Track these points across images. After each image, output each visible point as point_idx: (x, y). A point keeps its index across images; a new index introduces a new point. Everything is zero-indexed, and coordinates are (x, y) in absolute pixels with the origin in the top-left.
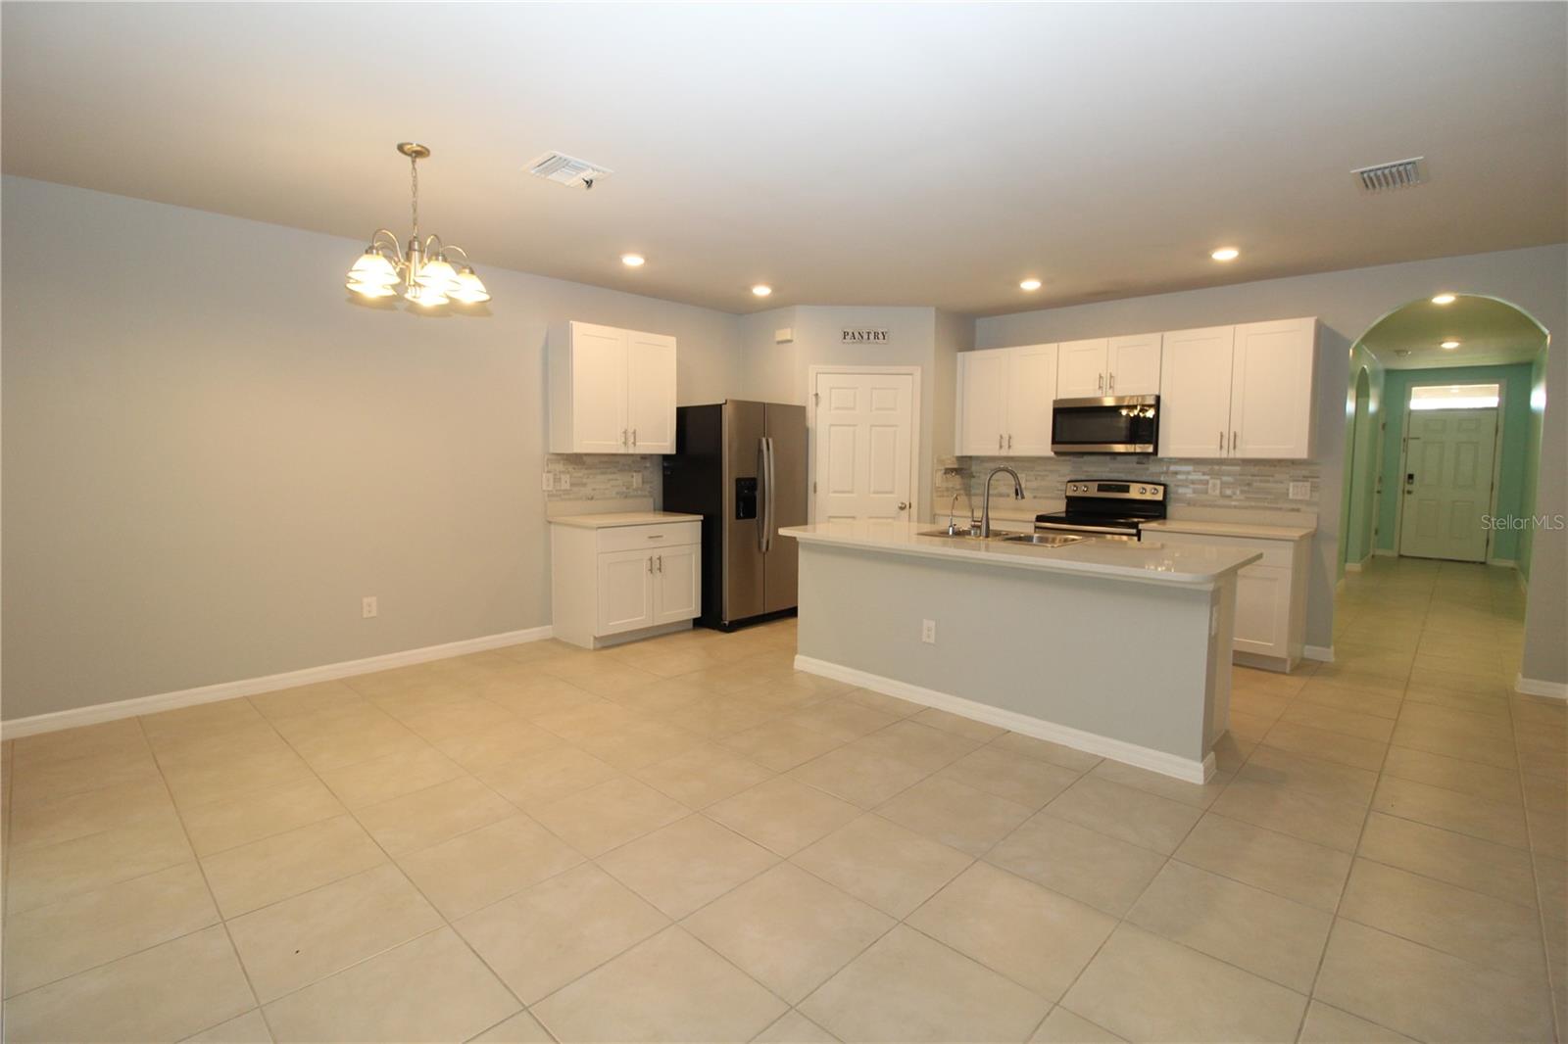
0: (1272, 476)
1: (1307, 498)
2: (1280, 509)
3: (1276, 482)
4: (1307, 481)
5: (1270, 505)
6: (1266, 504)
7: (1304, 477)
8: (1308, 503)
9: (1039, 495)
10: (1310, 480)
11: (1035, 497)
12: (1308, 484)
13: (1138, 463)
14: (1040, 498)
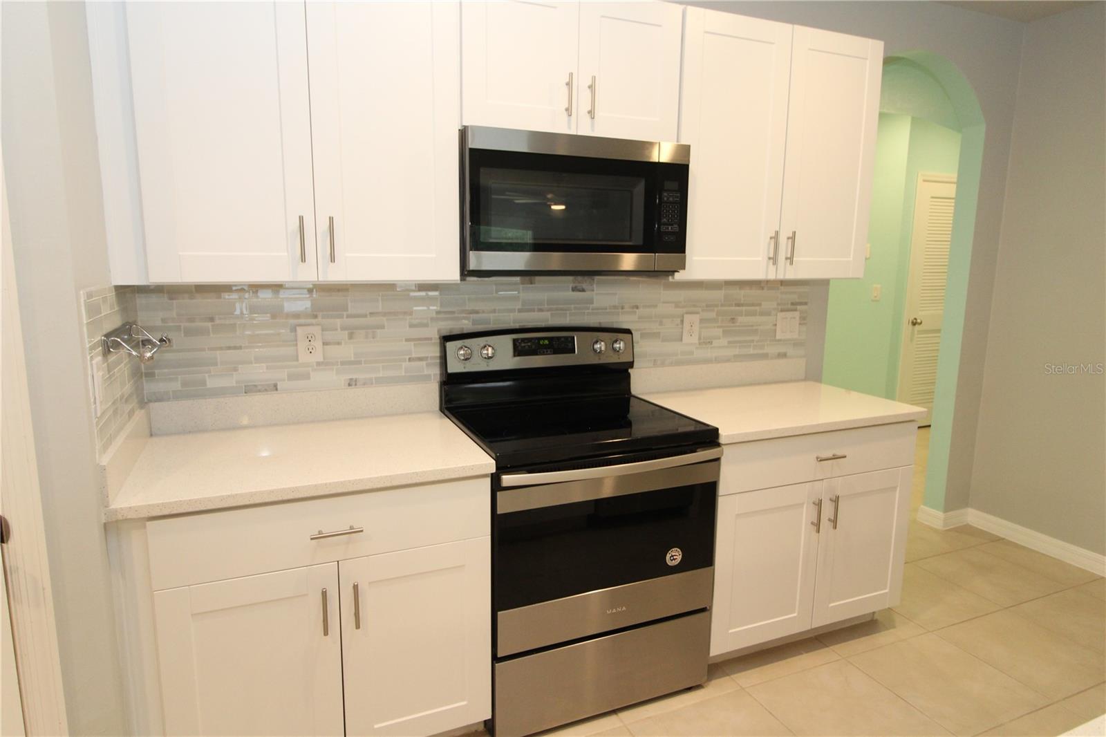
0: (760, 305)
1: (796, 336)
2: (765, 356)
3: (762, 314)
4: (796, 310)
5: (756, 352)
6: (752, 351)
7: (793, 304)
8: (797, 344)
9: (361, 376)
10: (799, 307)
11: (351, 383)
12: (797, 314)
13: (574, 289)
14: (365, 383)
